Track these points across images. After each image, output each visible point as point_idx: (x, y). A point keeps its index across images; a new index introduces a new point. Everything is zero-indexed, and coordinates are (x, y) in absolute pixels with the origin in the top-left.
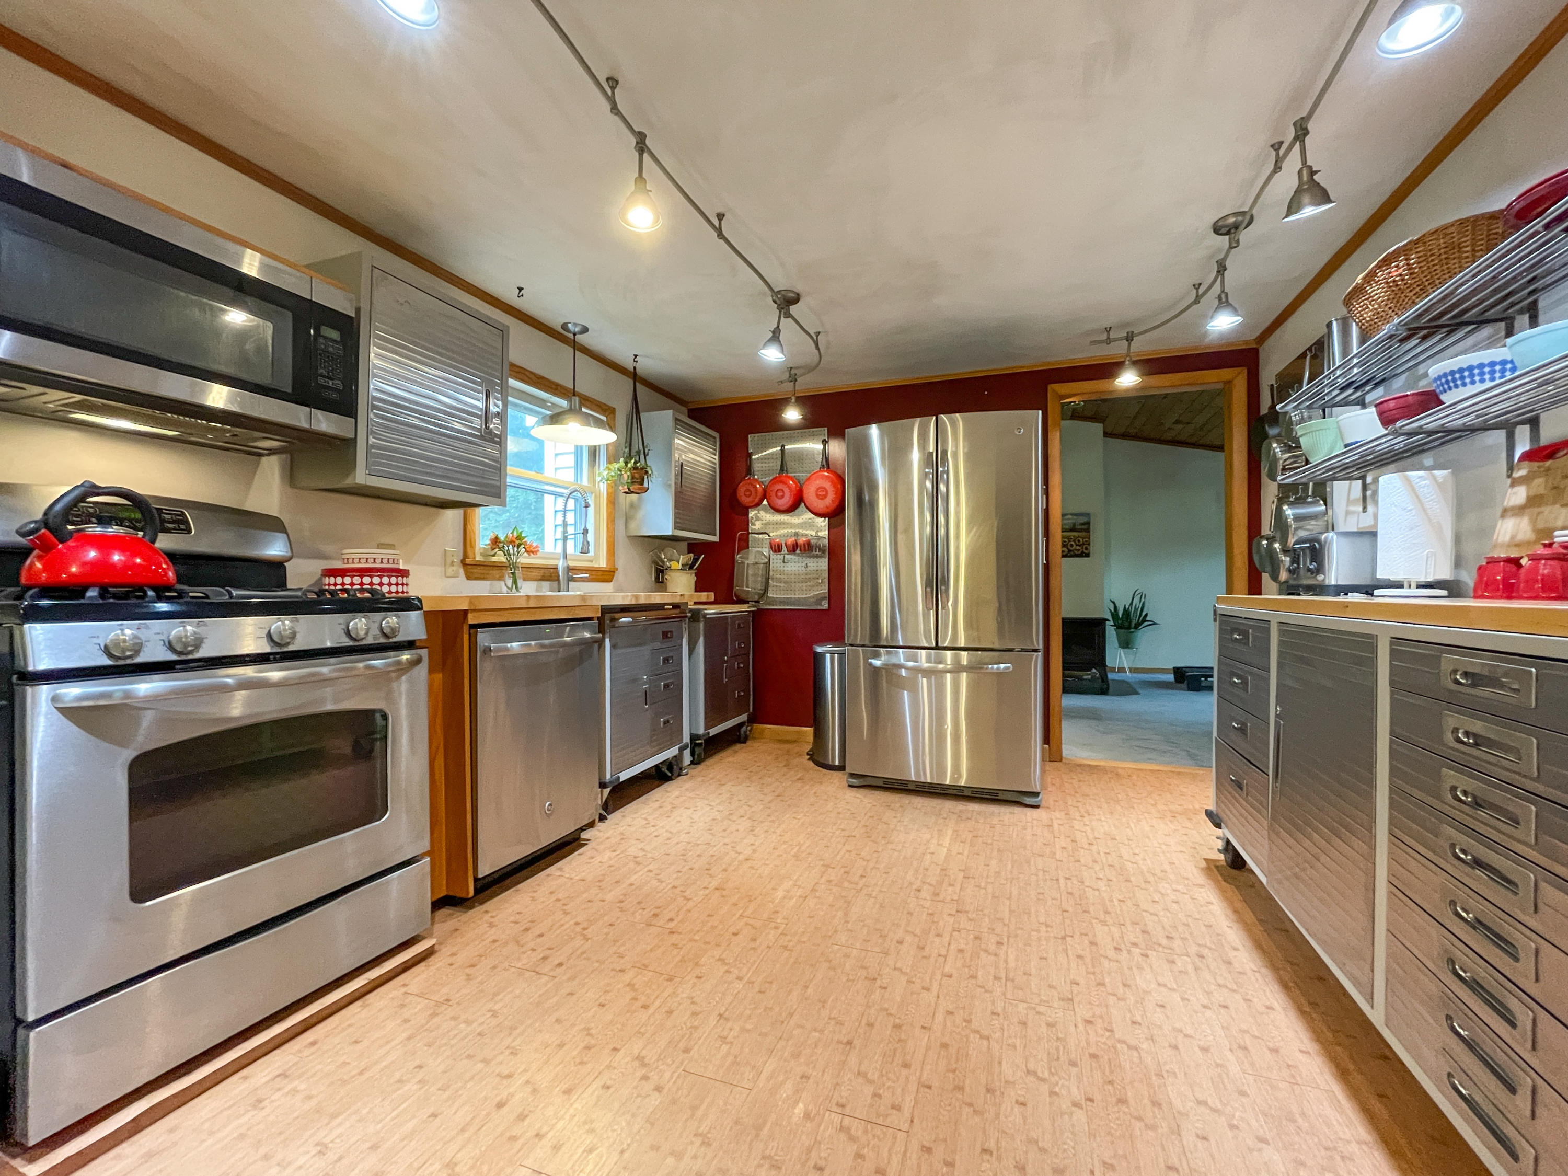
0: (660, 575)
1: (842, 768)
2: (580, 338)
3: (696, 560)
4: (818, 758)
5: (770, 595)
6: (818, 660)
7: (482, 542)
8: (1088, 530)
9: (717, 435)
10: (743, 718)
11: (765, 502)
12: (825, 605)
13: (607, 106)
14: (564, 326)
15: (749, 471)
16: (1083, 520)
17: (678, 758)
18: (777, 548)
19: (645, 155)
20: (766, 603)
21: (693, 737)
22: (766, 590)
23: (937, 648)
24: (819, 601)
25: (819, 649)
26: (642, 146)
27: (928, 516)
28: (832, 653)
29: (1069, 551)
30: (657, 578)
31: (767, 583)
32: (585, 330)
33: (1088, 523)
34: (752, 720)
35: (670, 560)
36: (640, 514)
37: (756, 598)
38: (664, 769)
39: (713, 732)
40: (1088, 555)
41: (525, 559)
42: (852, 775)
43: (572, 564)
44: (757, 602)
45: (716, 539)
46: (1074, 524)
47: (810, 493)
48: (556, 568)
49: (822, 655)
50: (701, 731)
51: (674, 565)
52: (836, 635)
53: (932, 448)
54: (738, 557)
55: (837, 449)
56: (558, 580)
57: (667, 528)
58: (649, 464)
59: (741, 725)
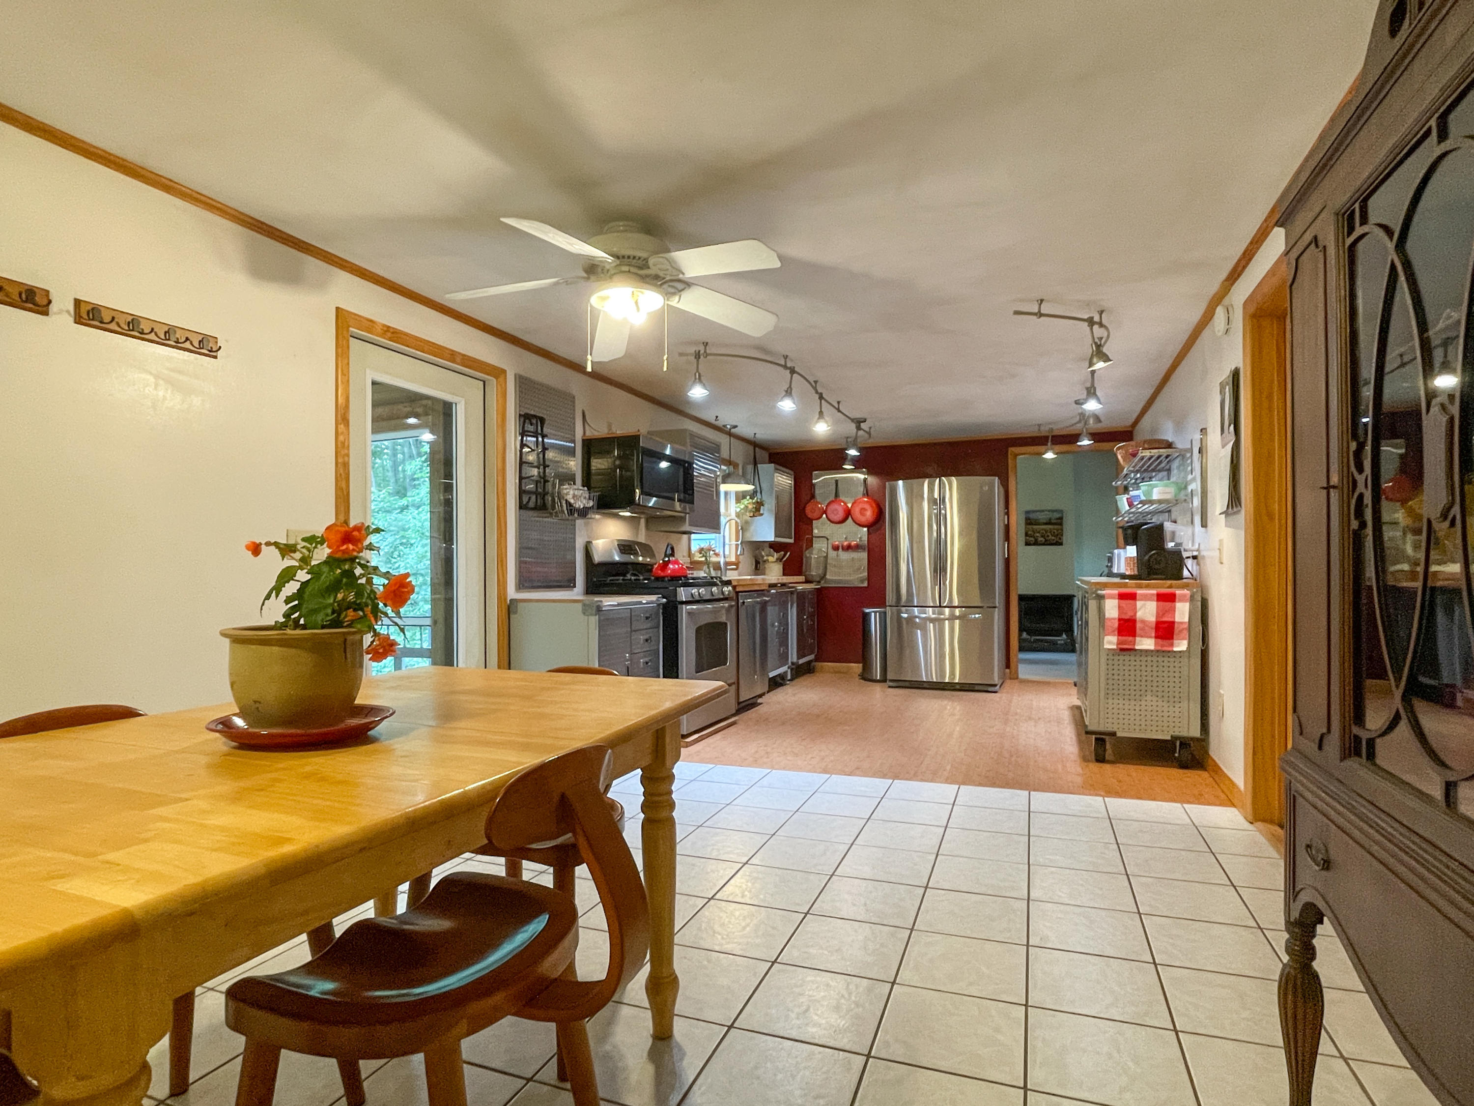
0: (758, 566)
1: (884, 680)
2: (733, 430)
3: (785, 555)
4: (866, 676)
5: (828, 577)
6: (866, 617)
7: (694, 548)
8: (1061, 524)
9: (792, 473)
10: (812, 657)
11: (824, 516)
12: (865, 585)
13: (814, 391)
14: (725, 426)
15: (813, 496)
16: (1058, 515)
17: (786, 672)
18: (836, 548)
19: (823, 401)
20: (825, 582)
21: (793, 663)
22: (825, 575)
23: (940, 606)
24: (862, 581)
25: (867, 611)
26: (821, 397)
27: (935, 527)
28: (875, 612)
29: (1046, 540)
30: (756, 566)
31: (826, 568)
32: (736, 427)
33: (1061, 518)
34: (817, 659)
35: (767, 556)
36: (752, 528)
37: (818, 579)
38: (778, 679)
39: (801, 661)
40: (1061, 544)
41: (714, 559)
42: (891, 681)
43: (727, 560)
44: (819, 582)
45: (792, 541)
46: (1050, 519)
47: (856, 512)
48: (719, 563)
49: (869, 614)
50: (795, 660)
51: (771, 559)
52: (880, 602)
53: (936, 495)
54: (807, 554)
55: (872, 480)
56: (720, 569)
57: (771, 537)
58: (764, 499)
59: (809, 662)
